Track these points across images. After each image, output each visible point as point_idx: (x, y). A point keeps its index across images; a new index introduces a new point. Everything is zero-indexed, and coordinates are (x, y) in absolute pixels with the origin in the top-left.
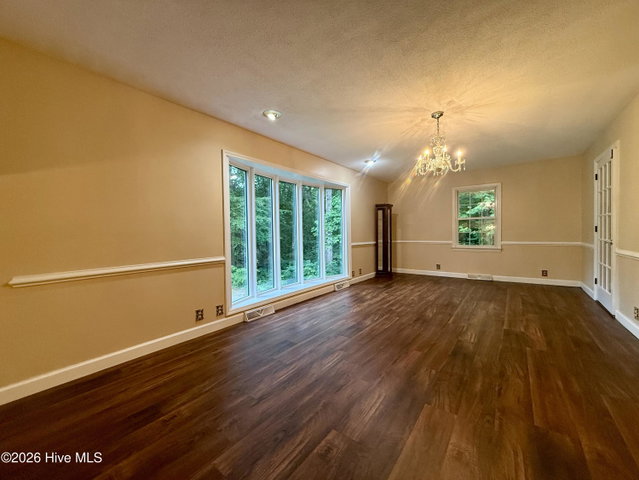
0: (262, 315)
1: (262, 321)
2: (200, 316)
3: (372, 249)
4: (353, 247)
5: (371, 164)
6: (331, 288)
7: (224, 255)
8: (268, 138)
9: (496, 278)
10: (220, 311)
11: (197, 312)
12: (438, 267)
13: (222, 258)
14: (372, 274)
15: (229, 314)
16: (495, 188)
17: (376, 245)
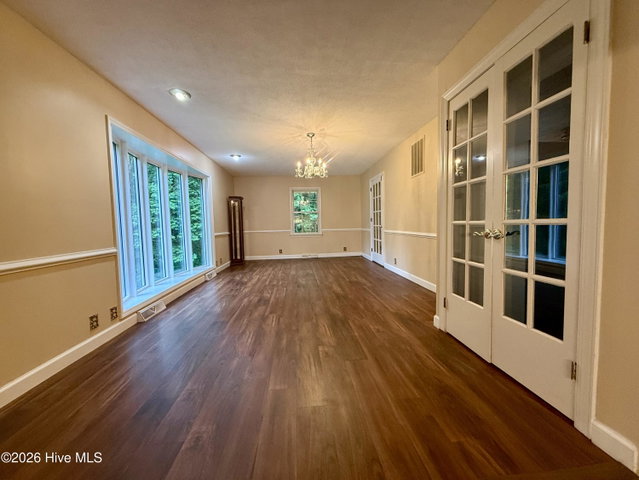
0: (156, 312)
1: (156, 318)
2: (94, 323)
3: (227, 239)
4: (216, 237)
5: (236, 159)
6: (202, 279)
7: (115, 245)
8: (152, 115)
9: (321, 256)
10: (115, 314)
11: (91, 318)
12: (281, 252)
13: (113, 250)
14: (228, 263)
15: (123, 316)
16: (317, 191)
17: (230, 236)
